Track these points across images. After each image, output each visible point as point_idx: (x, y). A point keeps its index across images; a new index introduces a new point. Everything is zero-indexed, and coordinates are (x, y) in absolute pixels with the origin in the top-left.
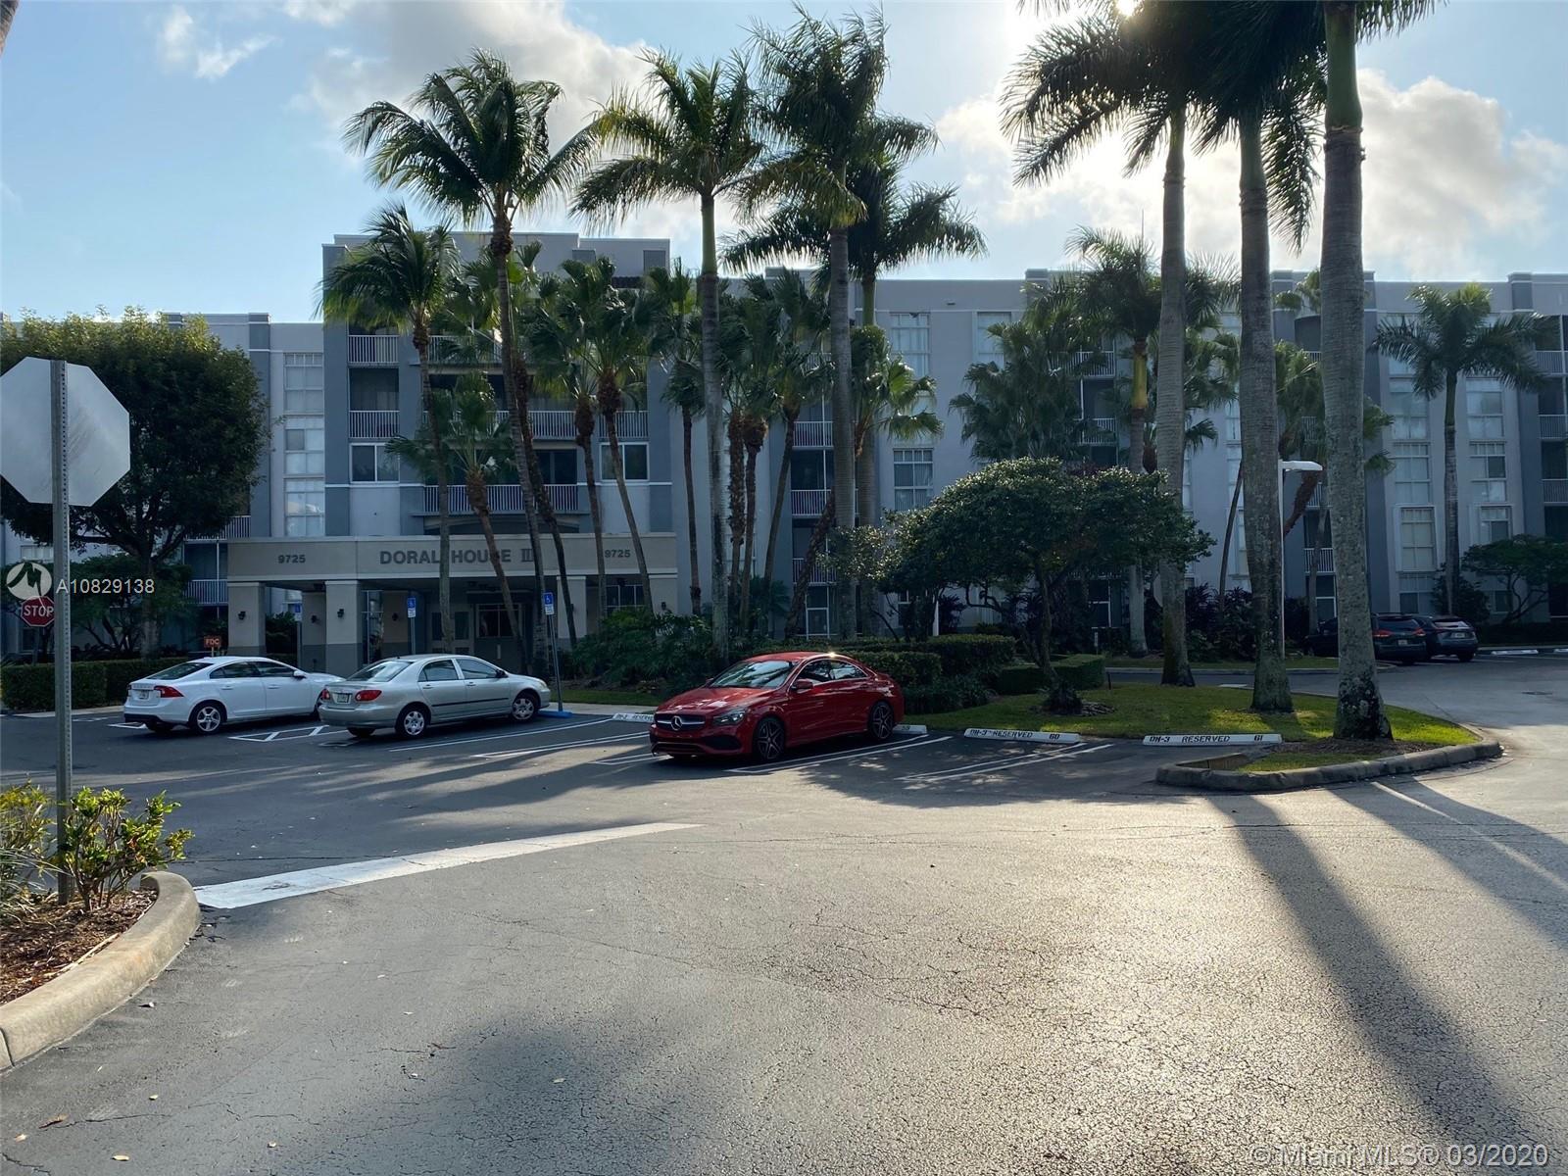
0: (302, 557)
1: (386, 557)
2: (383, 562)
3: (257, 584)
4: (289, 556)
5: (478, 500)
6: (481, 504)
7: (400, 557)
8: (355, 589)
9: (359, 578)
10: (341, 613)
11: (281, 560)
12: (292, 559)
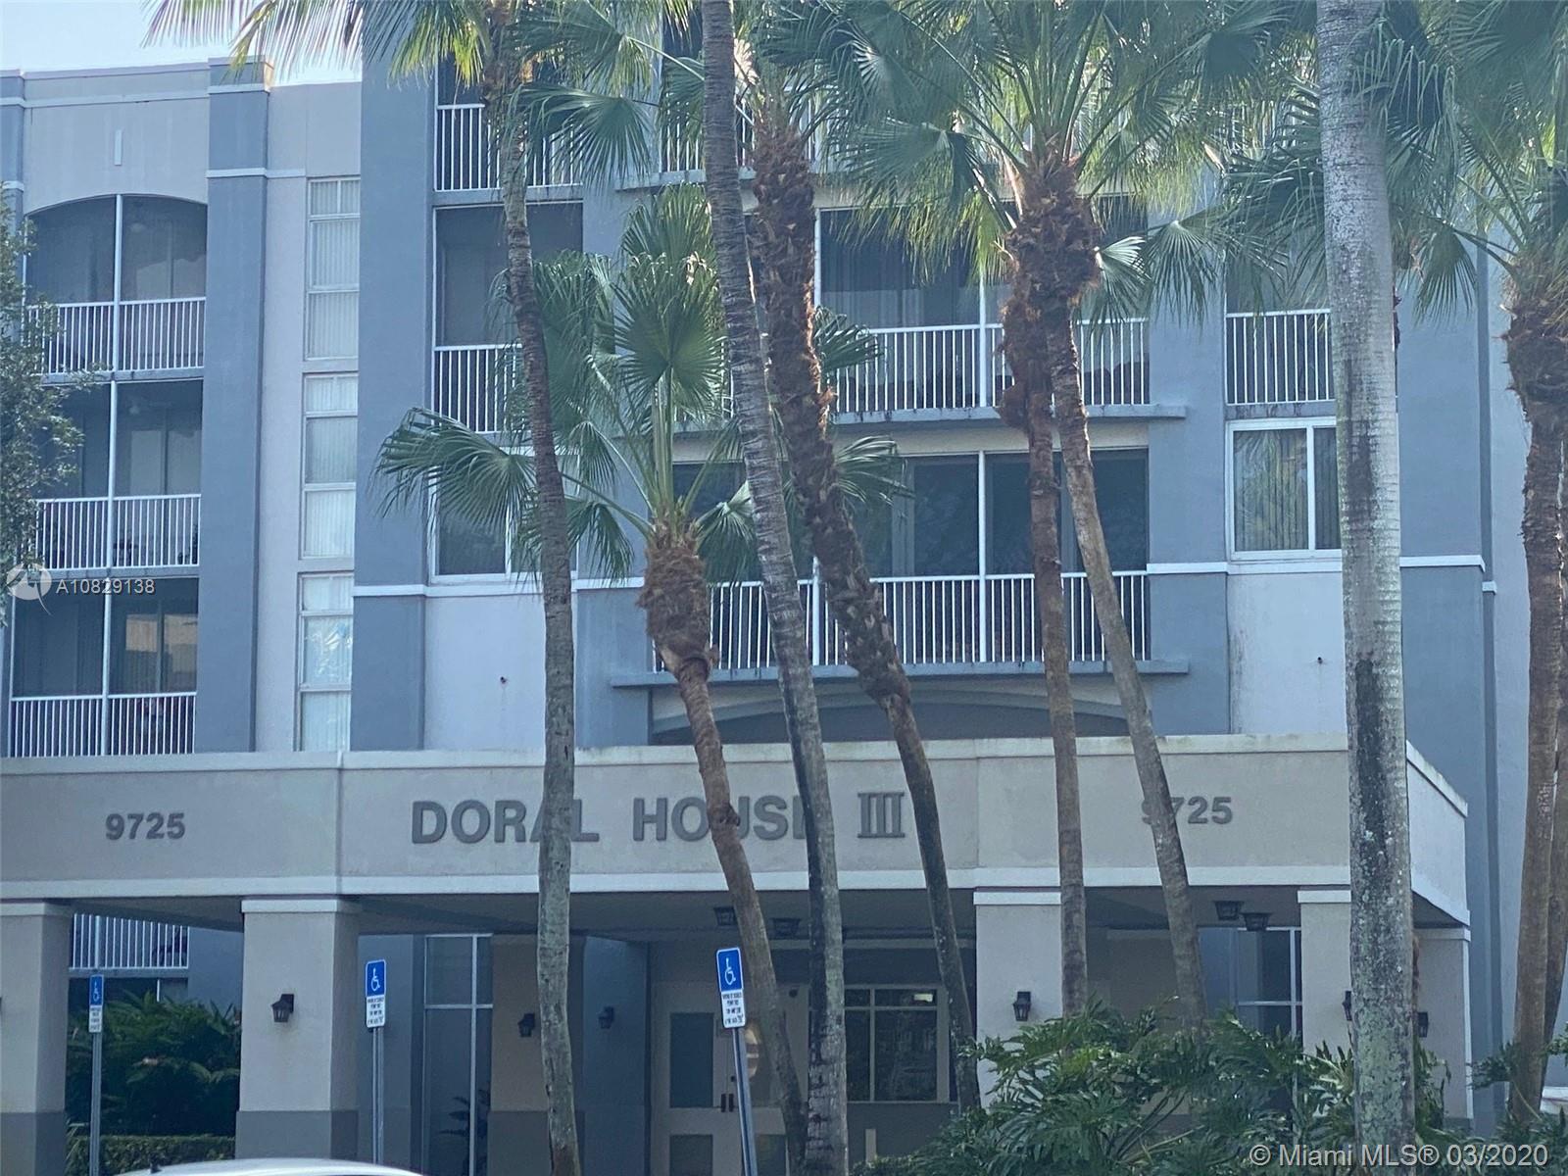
0: (176, 819)
1: (430, 825)
2: (419, 838)
3: (41, 908)
4: (138, 818)
5: (676, 622)
6: (683, 637)
7: (471, 822)
8: (329, 926)
9: (347, 890)
10: (285, 1006)
11: (115, 828)
12: (145, 827)
